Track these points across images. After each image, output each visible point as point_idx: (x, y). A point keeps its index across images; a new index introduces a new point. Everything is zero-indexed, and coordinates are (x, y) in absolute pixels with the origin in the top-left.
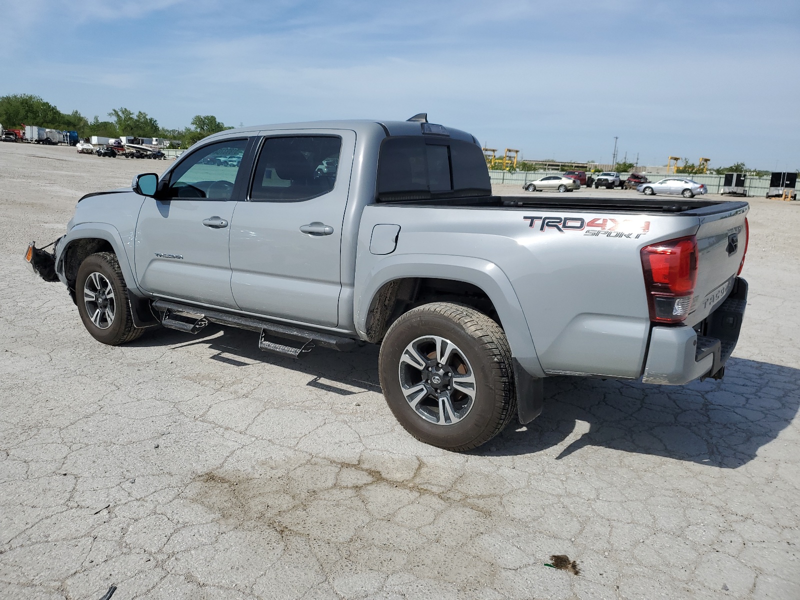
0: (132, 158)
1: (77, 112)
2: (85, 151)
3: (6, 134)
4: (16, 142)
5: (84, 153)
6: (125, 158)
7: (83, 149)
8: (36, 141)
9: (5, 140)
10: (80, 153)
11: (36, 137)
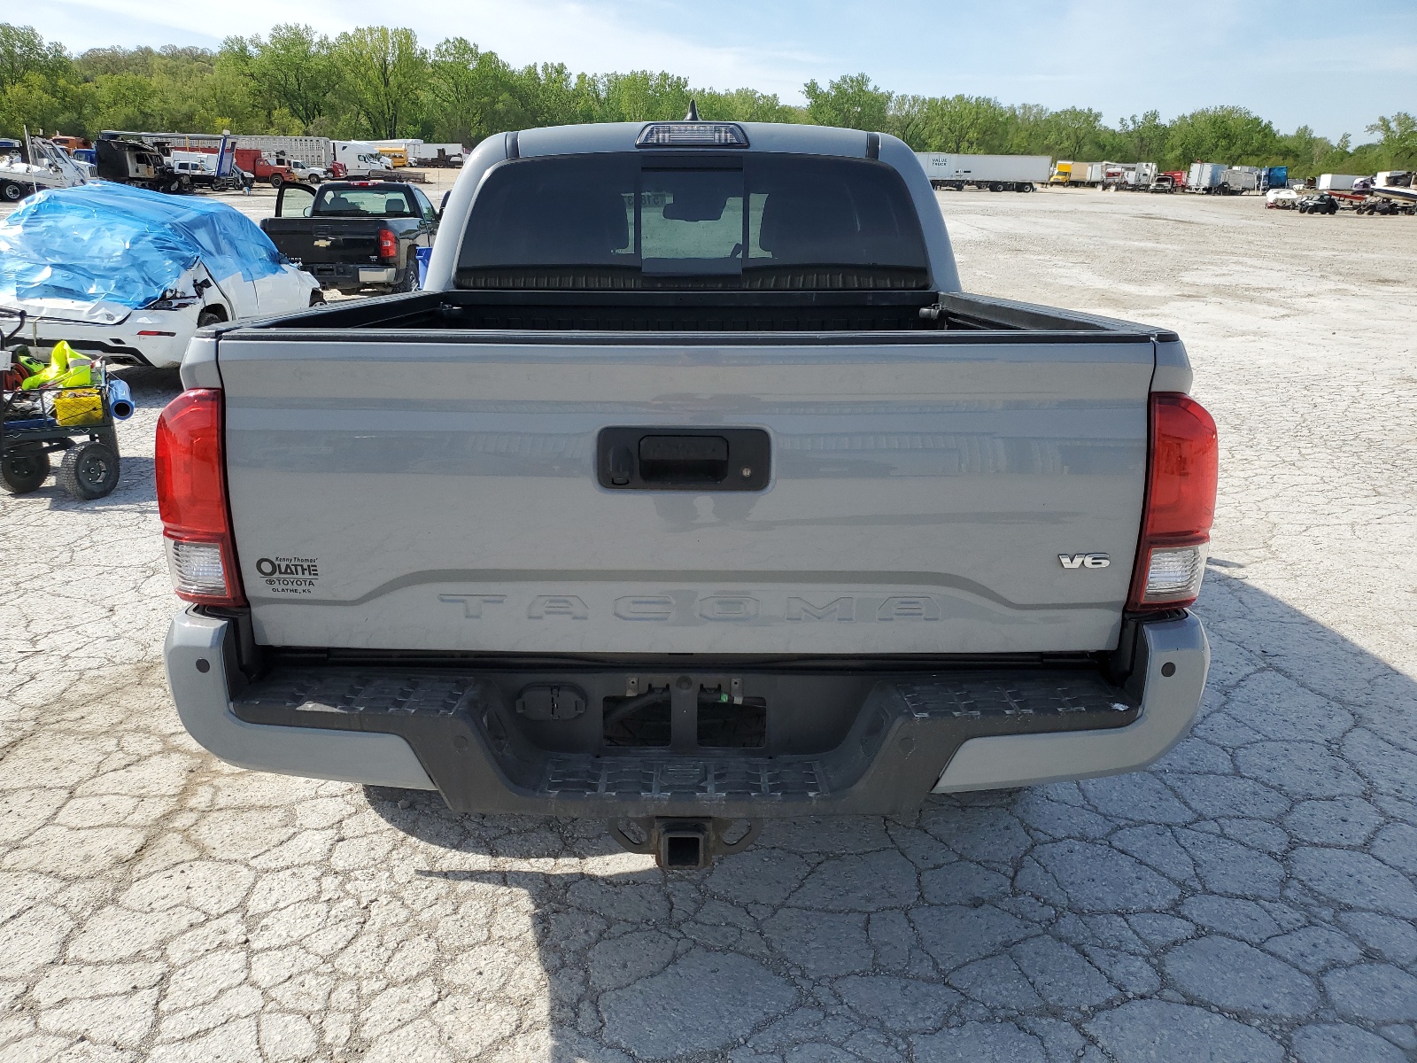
0: (1369, 214)
1: (1306, 128)
2: (1280, 204)
3: (1159, 180)
4: (1172, 193)
5: (1278, 207)
6: (1356, 215)
7: (1277, 200)
8: (1204, 189)
9: (1155, 191)
10: (1269, 207)
11: (1206, 183)
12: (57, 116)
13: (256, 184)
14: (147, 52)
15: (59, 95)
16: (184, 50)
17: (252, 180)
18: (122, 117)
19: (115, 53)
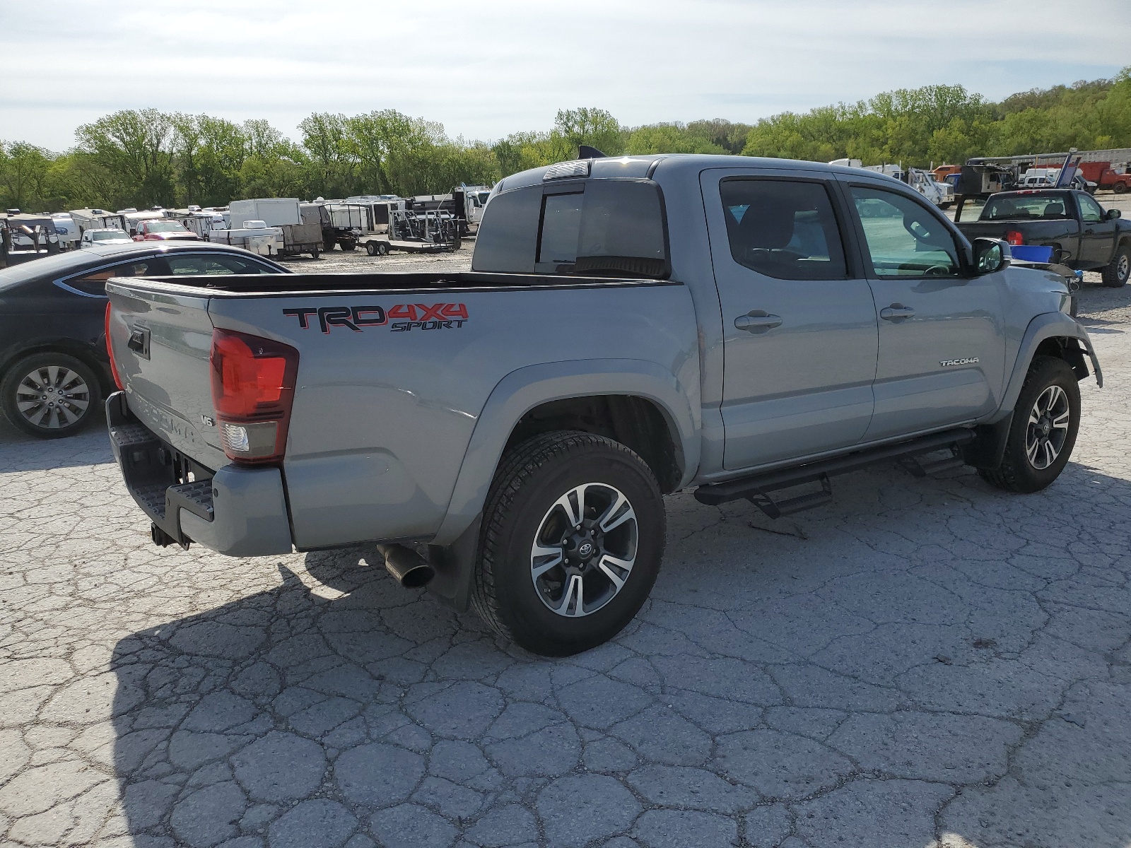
12: (965, 150)
13: (1098, 191)
14: (1061, 89)
15: (972, 133)
16: (1093, 83)
17: (1094, 188)
18: (1015, 144)
19: (1033, 94)
